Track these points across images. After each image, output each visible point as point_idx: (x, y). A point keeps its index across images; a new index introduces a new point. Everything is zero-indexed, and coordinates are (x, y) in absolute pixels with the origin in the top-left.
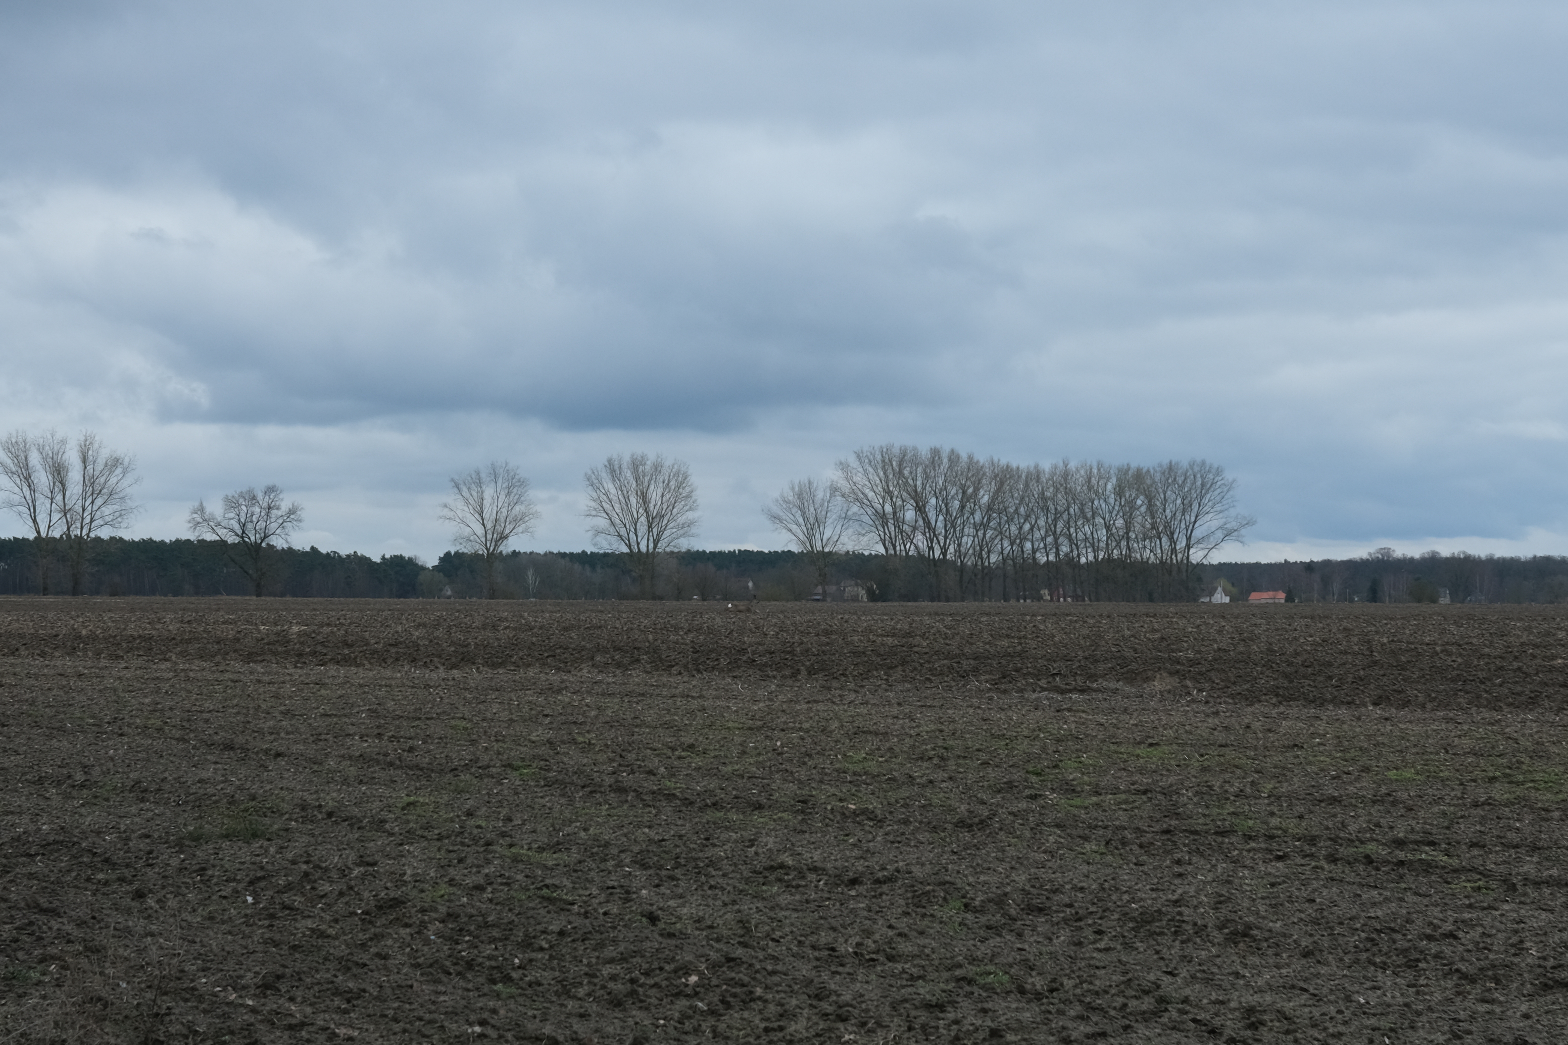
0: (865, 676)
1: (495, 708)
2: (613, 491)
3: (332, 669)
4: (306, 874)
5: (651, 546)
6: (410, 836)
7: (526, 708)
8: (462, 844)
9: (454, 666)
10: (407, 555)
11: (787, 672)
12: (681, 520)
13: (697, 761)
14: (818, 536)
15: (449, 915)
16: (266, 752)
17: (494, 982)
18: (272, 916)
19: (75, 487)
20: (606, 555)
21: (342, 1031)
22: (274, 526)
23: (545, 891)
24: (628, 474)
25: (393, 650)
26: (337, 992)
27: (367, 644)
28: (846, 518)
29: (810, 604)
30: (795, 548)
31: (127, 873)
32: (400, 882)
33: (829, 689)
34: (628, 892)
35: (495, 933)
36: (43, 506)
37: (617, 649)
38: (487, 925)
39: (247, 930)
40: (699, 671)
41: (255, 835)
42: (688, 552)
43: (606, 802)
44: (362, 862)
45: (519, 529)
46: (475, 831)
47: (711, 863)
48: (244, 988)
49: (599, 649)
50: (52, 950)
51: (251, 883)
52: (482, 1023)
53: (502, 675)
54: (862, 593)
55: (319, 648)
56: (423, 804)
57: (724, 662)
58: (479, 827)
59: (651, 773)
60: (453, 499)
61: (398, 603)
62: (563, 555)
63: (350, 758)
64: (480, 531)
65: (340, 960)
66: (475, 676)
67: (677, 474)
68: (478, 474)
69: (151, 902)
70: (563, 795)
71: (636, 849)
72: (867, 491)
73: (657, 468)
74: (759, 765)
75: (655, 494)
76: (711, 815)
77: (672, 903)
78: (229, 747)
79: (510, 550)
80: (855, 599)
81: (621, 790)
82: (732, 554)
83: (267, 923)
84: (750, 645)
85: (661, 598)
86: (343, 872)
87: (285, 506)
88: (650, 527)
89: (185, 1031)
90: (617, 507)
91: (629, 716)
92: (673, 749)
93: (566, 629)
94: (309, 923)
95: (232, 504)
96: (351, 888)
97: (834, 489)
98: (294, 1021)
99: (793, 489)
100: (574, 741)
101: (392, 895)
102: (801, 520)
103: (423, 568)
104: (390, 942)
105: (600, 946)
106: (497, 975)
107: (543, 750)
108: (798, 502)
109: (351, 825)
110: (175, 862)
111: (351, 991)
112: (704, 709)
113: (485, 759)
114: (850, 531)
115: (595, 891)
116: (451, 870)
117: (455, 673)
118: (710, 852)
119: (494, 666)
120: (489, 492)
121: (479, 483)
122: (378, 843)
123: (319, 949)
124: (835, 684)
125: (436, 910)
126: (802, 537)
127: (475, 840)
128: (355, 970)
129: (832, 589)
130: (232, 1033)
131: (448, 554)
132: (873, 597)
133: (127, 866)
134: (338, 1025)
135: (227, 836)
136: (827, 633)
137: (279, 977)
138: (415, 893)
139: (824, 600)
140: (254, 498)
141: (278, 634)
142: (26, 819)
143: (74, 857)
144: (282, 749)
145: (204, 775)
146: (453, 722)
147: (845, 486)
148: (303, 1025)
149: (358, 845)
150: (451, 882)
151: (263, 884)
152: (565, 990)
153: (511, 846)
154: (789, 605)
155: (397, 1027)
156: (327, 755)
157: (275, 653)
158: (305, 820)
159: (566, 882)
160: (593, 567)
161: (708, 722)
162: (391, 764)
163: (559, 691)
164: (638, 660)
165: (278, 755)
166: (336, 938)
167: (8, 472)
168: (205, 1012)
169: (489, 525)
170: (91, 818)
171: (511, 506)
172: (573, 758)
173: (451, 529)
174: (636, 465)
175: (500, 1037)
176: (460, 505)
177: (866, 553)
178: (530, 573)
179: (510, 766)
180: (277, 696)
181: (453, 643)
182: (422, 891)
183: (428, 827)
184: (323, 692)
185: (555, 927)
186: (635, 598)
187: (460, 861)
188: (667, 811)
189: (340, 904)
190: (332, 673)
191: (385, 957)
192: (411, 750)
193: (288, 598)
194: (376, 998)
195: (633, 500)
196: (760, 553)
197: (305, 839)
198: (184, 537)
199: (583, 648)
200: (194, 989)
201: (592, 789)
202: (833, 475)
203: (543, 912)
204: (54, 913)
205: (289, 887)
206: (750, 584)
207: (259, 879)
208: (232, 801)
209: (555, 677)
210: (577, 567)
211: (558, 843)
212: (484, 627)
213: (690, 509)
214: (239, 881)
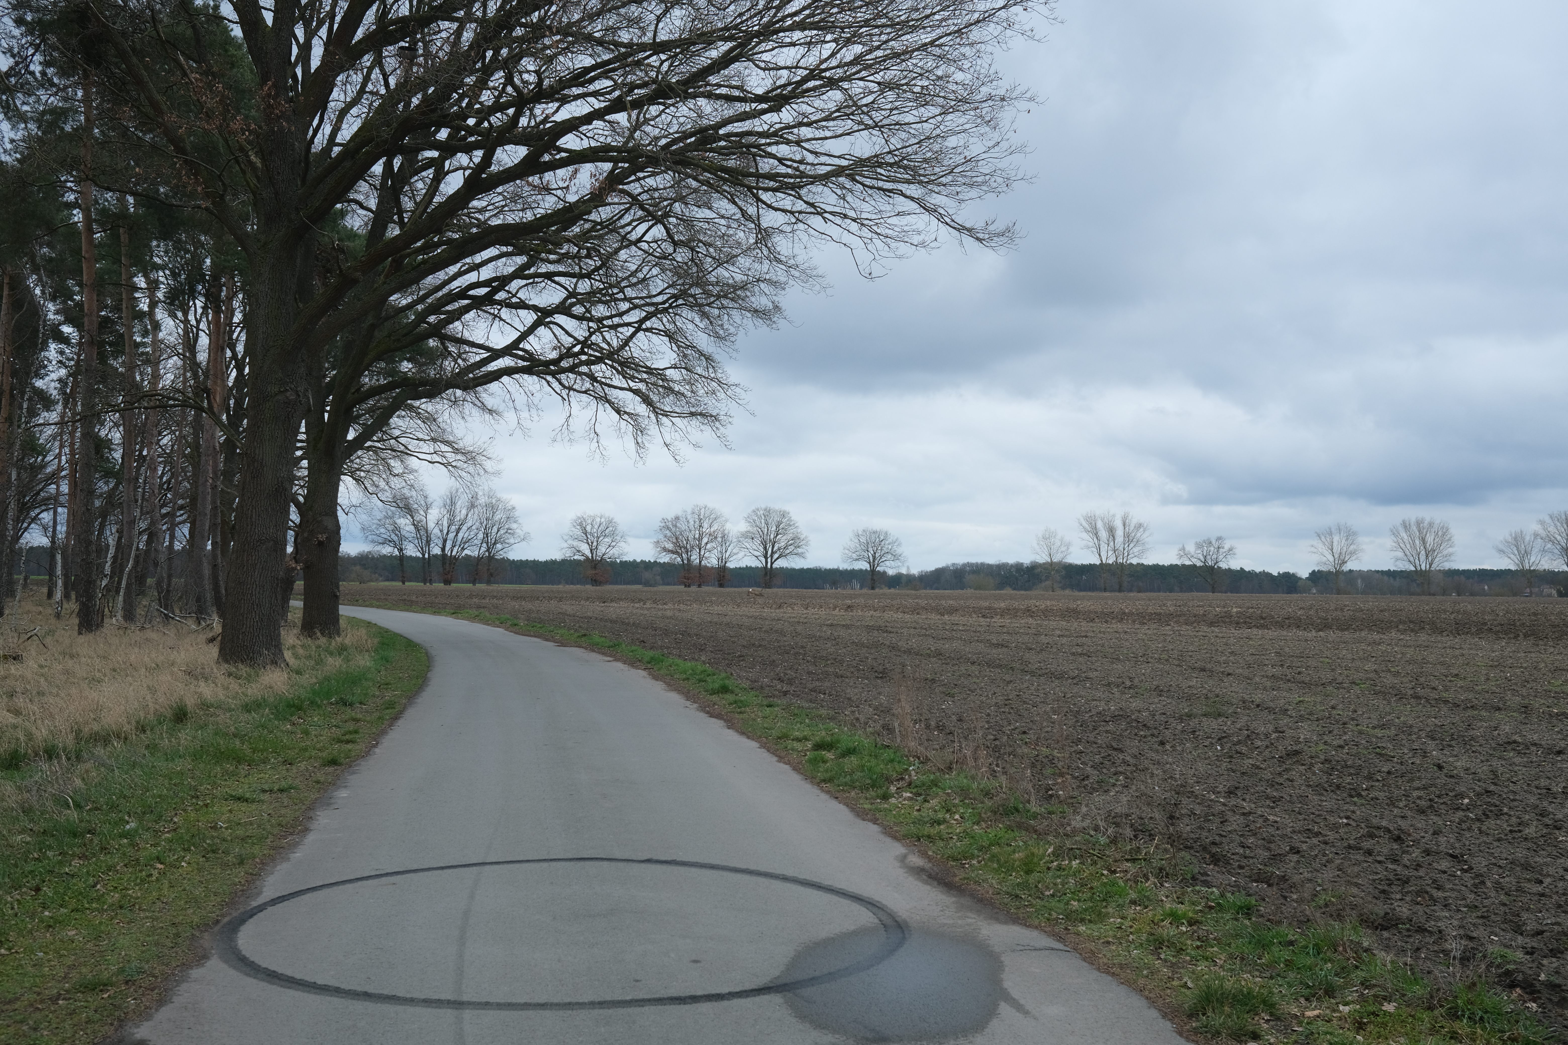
0: (1559, 638)
1: (1344, 652)
2: (1406, 537)
3: (1255, 631)
4: (1248, 736)
5: (1428, 566)
6: (1301, 718)
7: (1361, 653)
8: (1331, 723)
9: (1320, 630)
10: (1291, 572)
11: (1512, 636)
12: (1445, 552)
13: (1461, 683)
14: (1526, 561)
15: (1326, 760)
16: (1223, 673)
17: (1352, 796)
18: (1231, 757)
19: (1120, 539)
20: (1402, 571)
21: (1271, 818)
22: (1221, 557)
23: (1378, 750)
24: (1414, 528)
25: (1287, 621)
26: (1268, 797)
27: (1273, 618)
28: (1544, 551)
29: (1522, 598)
30: (1513, 568)
31: (1156, 732)
32: (1298, 742)
33: (1538, 645)
34: (1425, 752)
35: (1352, 771)
36: (1104, 548)
37: (1411, 622)
38: (1347, 766)
39: (1218, 763)
40: (1459, 634)
41: (1219, 715)
42: (1449, 570)
43: (1409, 704)
44: (1276, 730)
45: (1353, 558)
46: (1337, 717)
47: (1473, 739)
48: (1219, 792)
49: (1401, 622)
50: (1120, 769)
51: (1219, 739)
52: (1347, 818)
53: (1347, 635)
54: (1554, 592)
55: (1248, 620)
56: (1308, 702)
57: (1474, 630)
58: (1339, 715)
59: (1434, 688)
60: (1316, 542)
61: (1288, 597)
62: (1378, 572)
63: (1267, 677)
64: (1331, 559)
65: (1268, 781)
66: (1332, 635)
67: (1443, 527)
68: (1330, 529)
69: (1168, 747)
70: (1384, 699)
71: (1428, 729)
72: (1557, 536)
73: (1431, 525)
74: (1498, 686)
75: (1430, 539)
76: (1470, 713)
77: (1451, 759)
78: (1203, 670)
79: (1348, 569)
80: (1550, 595)
81: (1417, 697)
82: (1475, 571)
83: (1228, 760)
84: (1489, 620)
85: (1434, 595)
86: (1267, 736)
87: (1227, 546)
88: (1427, 556)
89: (1189, 813)
90: (1408, 546)
91: (1420, 658)
92: (1446, 676)
93: (1382, 611)
94: (1251, 761)
95: (1199, 546)
96: (1272, 744)
97: (1536, 535)
98: (1245, 811)
99: (1511, 535)
100: (1389, 671)
101: (1294, 748)
102: (1516, 552)
103: (1300, 579)
104: (1294, 773)
105: (1411, 780)
106: (1354, 793)
107: (1372, 675)
108: (1514, 542)
109: (1269, 712)
110: (1179, 727)
111: (1275, 797)
112: (1463, 655)
113: (1340, 679)
114: (1546, 558)
115: (1406, 751)
116: (1325, 737)
117: (1321, 633)
118: (1471, 733)
119: (1342, 630)
120: (1336, 539)
121: (1331, 534)
122: (1284, 721)
123: (1256, 774)
124: (1541, 642)
125: (1319, 757)
126: (1517, 561)
127: (1337, 722)
128: (1276, 786)
129: (1536, 590)
130: (1214, 815)
131: (1314, 571)
132: (1560, 595)
133: (1155, 728)
134: (1269, 814)
135: (1205, 715)
136: (1535, 614)
137: (1236, 788)
138: (1306, 748)
139: (1531, 596)
140: (1210, 543)
141: (1226, 612)
142: (1103, 703)
143: (1128, 723)
144: (1231, 671)
145: (1191, 684)
146: (1321, 660)
147: (1543, 533)
148: (1250, 813)
149: (1274, 722)
150: (1325, 743)
151: (1225, 740)
152: (1392, 803)
153: (1357, 725)
154: (1510, 599)
155: (1301, 817)
156: (1254, 675)
157: (1224, 622)
158: (1245, 708)
159: (1389, 745)
160: (1395, 578)
161: (1466, 662)
162: (1289, 681)
163: (1379, 644)
164: (1423, 628)
165: (1229, 674)
166: (1265, 769)
167: (1087, 531)
168: (1198, 803)
169: (1336, 556)
170: (1135, 704)
171: (1349, 546)
172: (1389, 680)
173: (1316, 558)
174: (1419, 523)
175: (1358, 826)
176: (1320, 546)
177: (1556, 570)
178: (1359, 581)
179: (1354, 683)
180: (1226, 644)
181: (1319, 618)
182: (1310, 747)
183: (1311, 714)
184: (1251, 642)
185: (1385, 769)
186: (1419, 594)
187: (1330, 732)
188: (1445, 710)
189: (1267, 752)
190: (1255, 633)
191: (1292, 781)
192: (1299, 673)
193: (1229, 594)
194: (1289, 802)
195: (1417, 542)
196: (1492, 570)
197: (1246, 718)
198: (1174, 563)
199: (1392, 621)
200: (1193, 792)
201: (1401, 696)
202: (1536, 527)
203: (1377, 761)
204: (1120, 750)
205: (1239, 742)
206: (1486, 587)
207: (1224, 737)
208: (1207, 698)
209: (1376, 636)
210: (1386, 578)
211: (1384, 725)
212: (1336, 610)
213: (1451, 546)
214: (1213, 738)
